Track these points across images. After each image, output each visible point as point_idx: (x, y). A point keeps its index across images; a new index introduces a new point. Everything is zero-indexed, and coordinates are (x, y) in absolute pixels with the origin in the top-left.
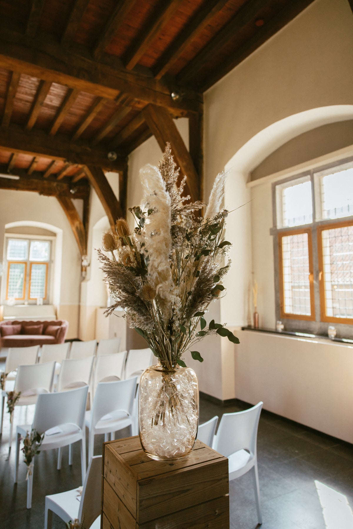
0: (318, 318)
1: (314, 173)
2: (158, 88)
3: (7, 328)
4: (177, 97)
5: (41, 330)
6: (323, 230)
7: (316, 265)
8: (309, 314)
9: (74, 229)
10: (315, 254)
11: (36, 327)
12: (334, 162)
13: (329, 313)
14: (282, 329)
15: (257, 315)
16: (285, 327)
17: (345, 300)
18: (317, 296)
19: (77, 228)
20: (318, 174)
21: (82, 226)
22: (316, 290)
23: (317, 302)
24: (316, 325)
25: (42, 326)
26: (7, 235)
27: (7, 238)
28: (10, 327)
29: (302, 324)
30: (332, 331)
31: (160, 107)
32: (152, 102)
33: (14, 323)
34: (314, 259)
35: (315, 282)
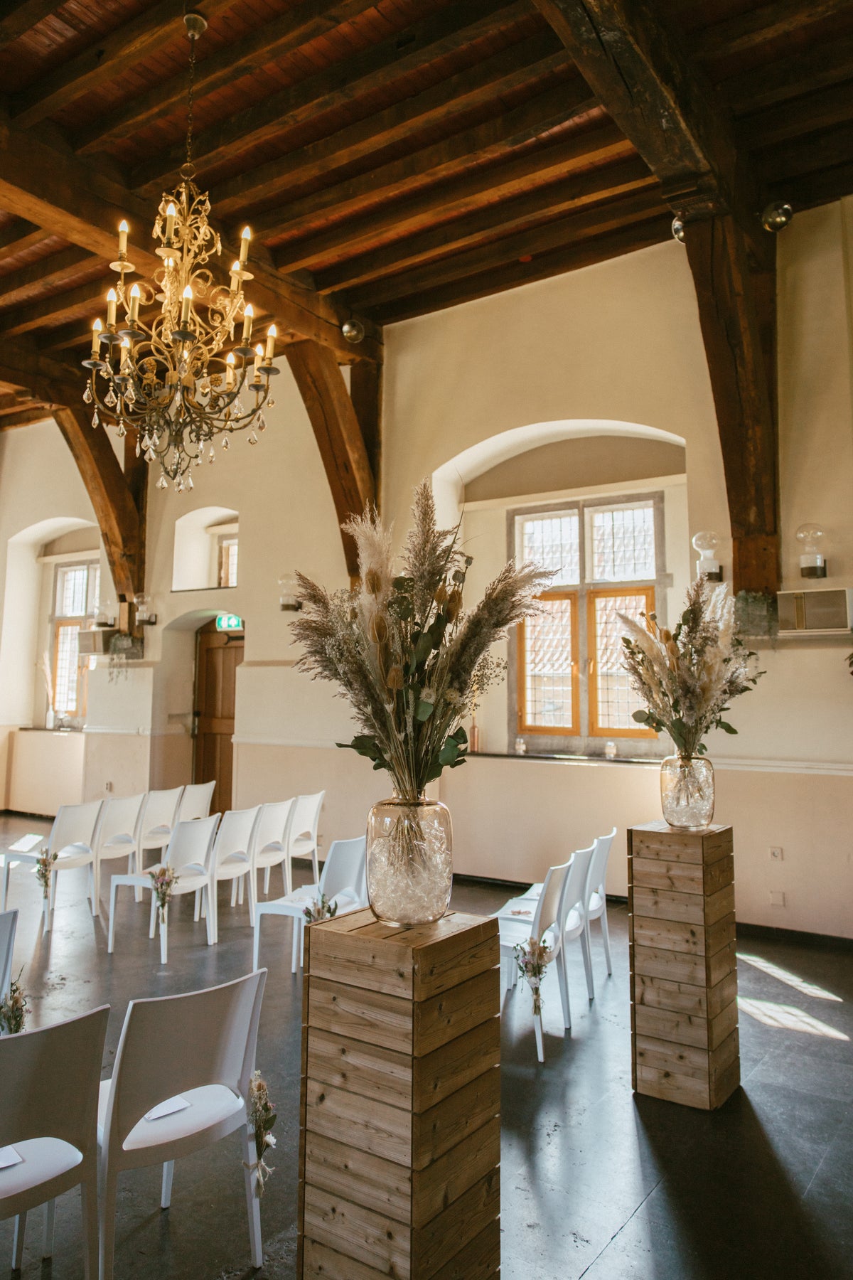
0: (584, 730)
1: (584, 506)
2: (323, 312)
4: (354, 333)
6: (597, 597)
7: (583, 649)
8: (569, 725)
10: (582, 633)
12: (618, 497)
13: (602, 723)
14: (524, 751)
15: (476, 729)
16: (527, 748)
17: (628, 702)
18: (584, 697)
20: (591, 509)
22: (583, 689)
23: (584, 707)
24: (581, 742)
29: (557, 742)
30: (611, 749)
31: (324, 348)
32: (314, 338)
34: (581, 639)
35: (580, 676)
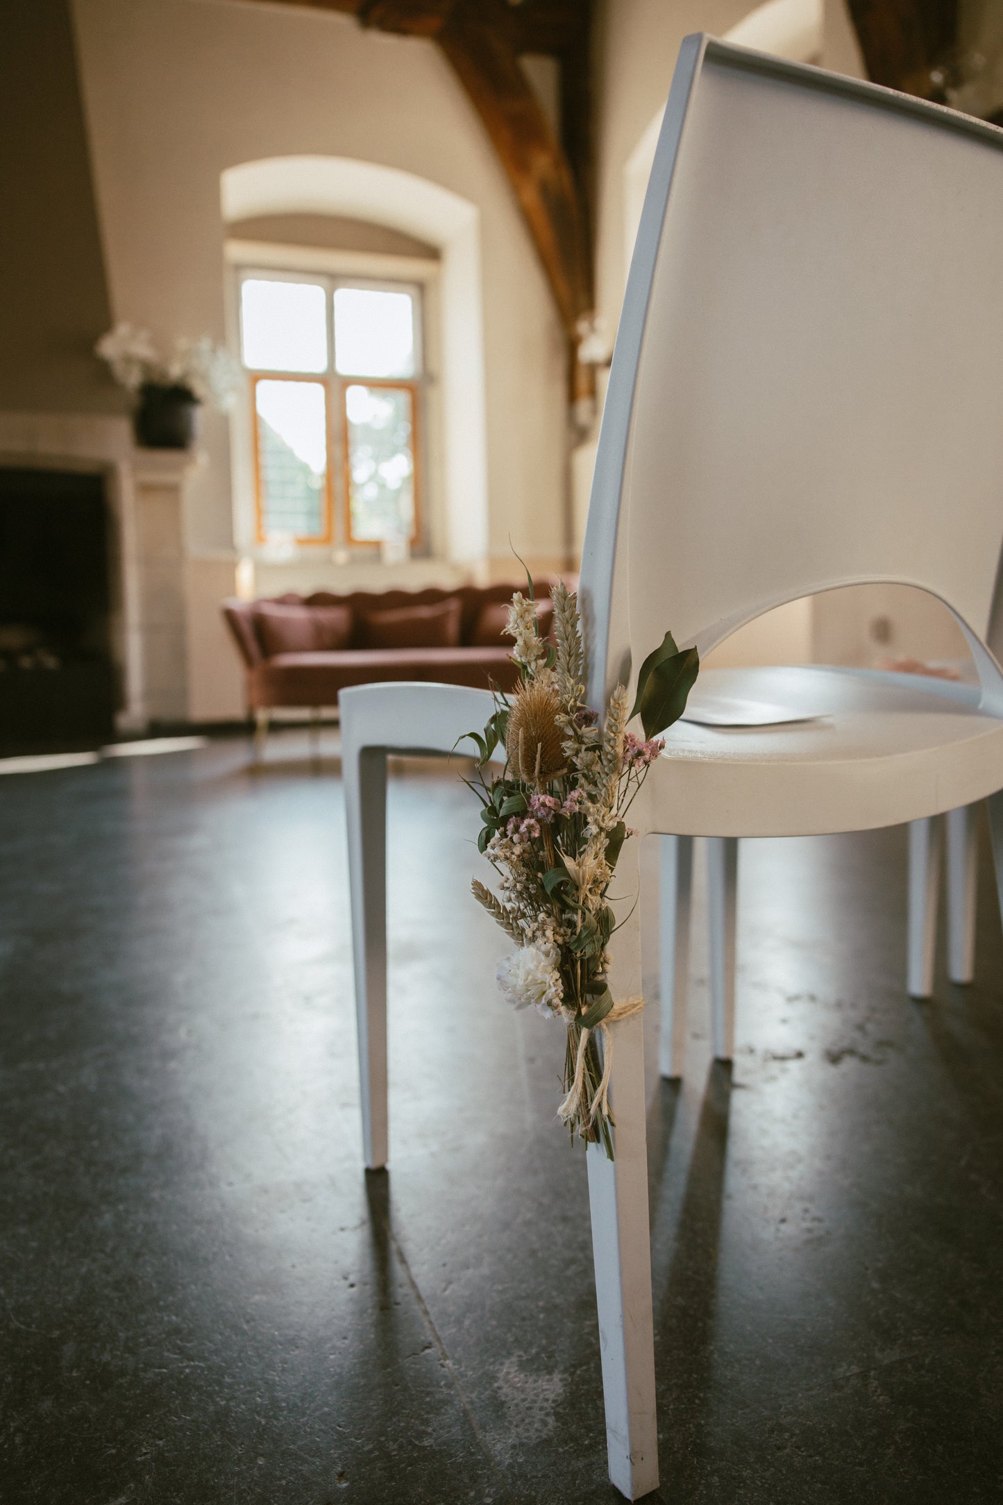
3: (284, 621)
5: (452, 627)
9: (531, 196)
11: (424, 612)
19: (544, 189)
21: (566, 179)
25: (454, 606)
26: (236, 251)
27: (239, 268)
28: (299, 615)
33: (317, 600)
